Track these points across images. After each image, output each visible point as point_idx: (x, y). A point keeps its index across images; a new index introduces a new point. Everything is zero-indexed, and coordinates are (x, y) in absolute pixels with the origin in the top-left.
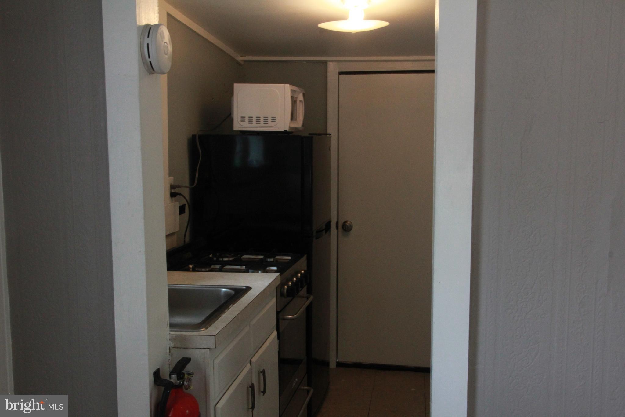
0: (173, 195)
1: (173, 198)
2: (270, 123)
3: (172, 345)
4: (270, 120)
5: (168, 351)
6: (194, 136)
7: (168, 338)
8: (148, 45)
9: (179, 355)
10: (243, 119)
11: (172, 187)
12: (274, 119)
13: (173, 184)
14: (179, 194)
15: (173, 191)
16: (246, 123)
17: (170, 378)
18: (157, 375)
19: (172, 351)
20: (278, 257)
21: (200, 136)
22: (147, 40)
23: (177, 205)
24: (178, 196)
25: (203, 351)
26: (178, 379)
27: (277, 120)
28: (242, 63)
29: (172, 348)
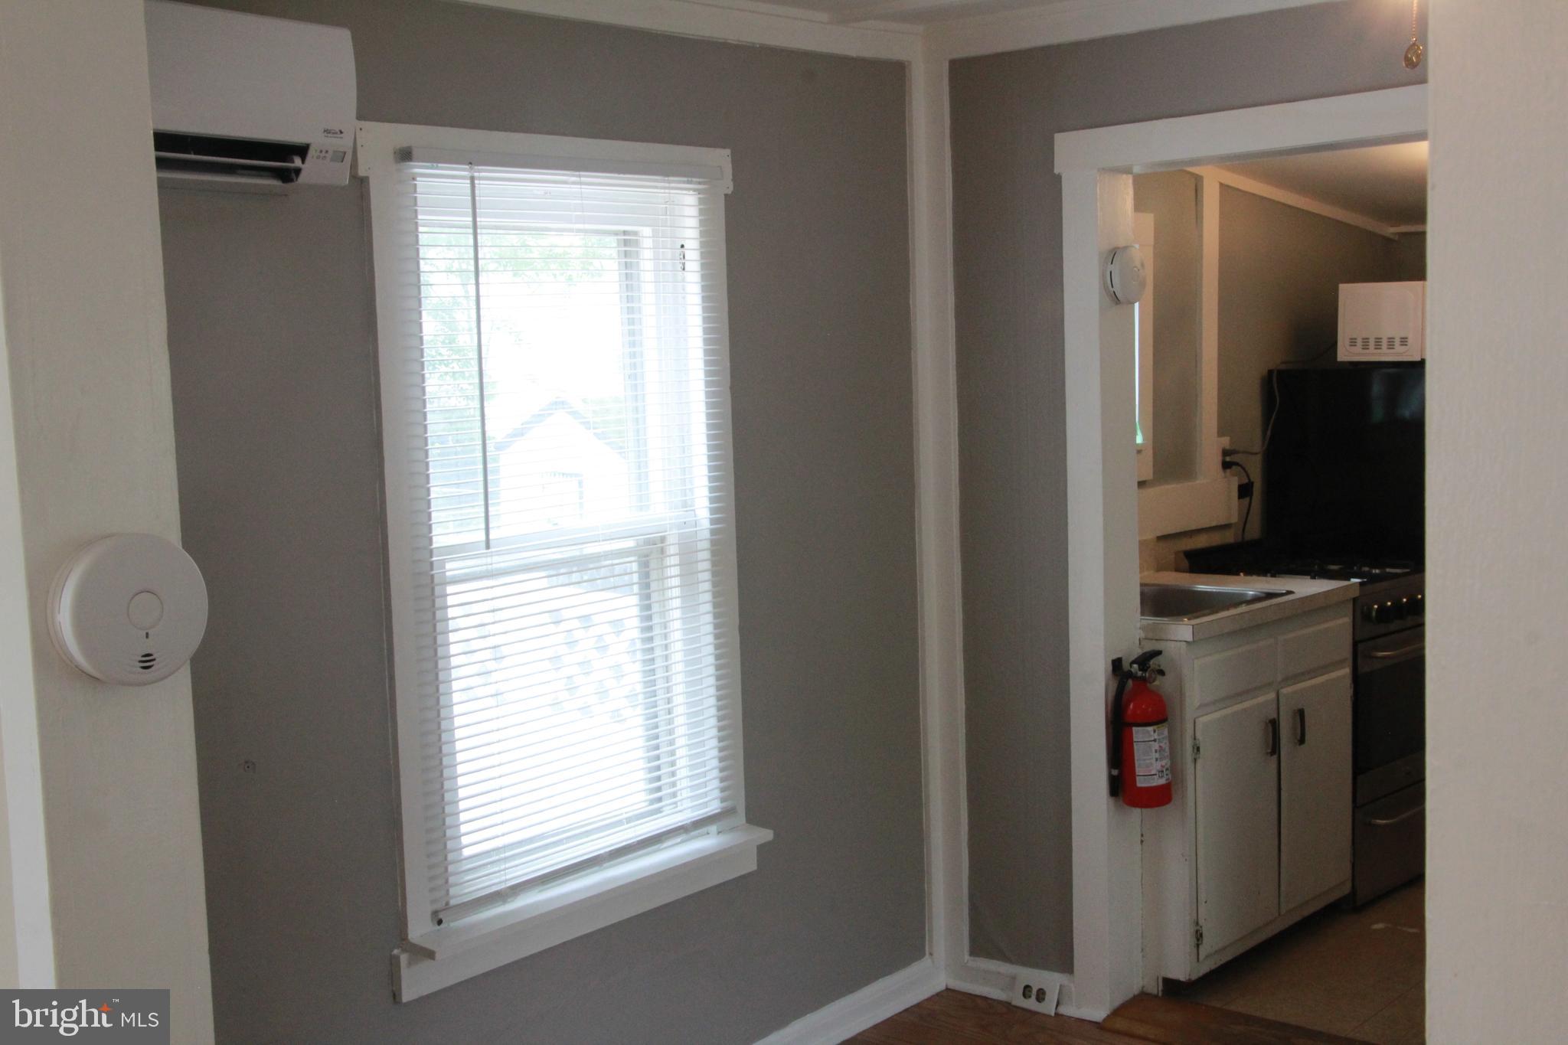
0: (1226, 465)
1: (1228, 471)
2: (1398, 348)
3: (1143, 635)
4: (1397, 342)
5: (1138, 642)
6: (1270, 372)
7: (1138, 625)
8: (1111, 273)
9: (1149, 647)
10: (1353, 342)
11: (1225, 453)
12: (1404, 341)
13: (1228, 447)
14: (1237, 464)
15: (1228, 459)
16: (1358, 348)
17: (1131, 667)
18: (1117, 664)
19: (1142, 643)
20: (1388, 570)
21: (1280, 372)
22: (1110, 267)
23: (1235, 483)
24: (1234, 467)
25: (1179, 643)
26: (1140, 670)
27: (1410, 341)
28: (1396, 238)
29: (1143, 639)
